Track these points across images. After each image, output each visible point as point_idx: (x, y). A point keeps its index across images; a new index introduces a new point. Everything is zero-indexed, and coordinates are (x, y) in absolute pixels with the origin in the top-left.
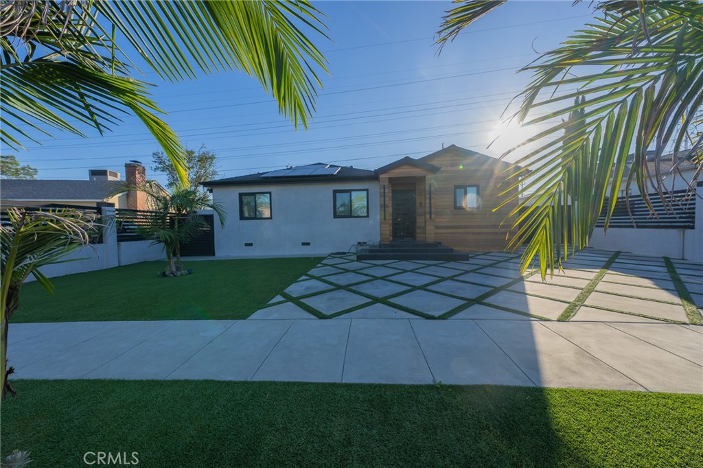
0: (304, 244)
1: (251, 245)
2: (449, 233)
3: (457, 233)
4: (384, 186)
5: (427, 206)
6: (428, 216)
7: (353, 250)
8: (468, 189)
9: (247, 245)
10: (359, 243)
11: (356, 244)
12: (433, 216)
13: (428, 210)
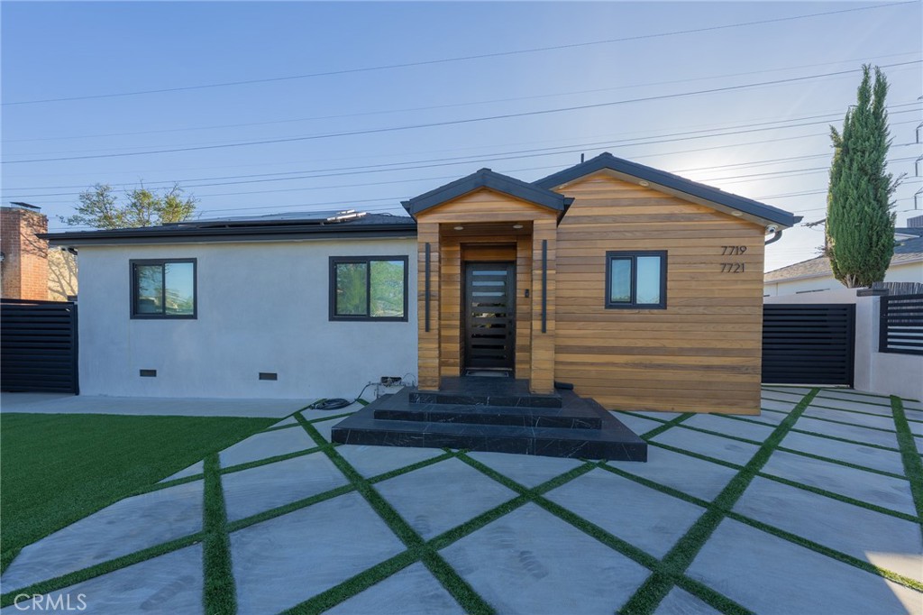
0: (263, 376)
1: (152, 373)
2: (592, 364)
3: (614, 364)
4: (428, 245)
5: (536, 297)
6: (537, 325)
7: (370, 396)
8: (640, 260)
9: (144, 373)
10: (384, 379)
11: (379, 381)
12: (550, 325)
13: (537, 308)
